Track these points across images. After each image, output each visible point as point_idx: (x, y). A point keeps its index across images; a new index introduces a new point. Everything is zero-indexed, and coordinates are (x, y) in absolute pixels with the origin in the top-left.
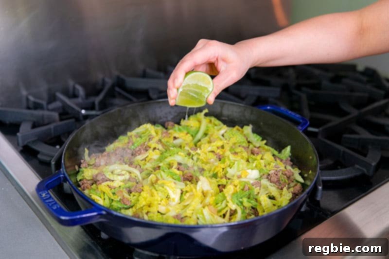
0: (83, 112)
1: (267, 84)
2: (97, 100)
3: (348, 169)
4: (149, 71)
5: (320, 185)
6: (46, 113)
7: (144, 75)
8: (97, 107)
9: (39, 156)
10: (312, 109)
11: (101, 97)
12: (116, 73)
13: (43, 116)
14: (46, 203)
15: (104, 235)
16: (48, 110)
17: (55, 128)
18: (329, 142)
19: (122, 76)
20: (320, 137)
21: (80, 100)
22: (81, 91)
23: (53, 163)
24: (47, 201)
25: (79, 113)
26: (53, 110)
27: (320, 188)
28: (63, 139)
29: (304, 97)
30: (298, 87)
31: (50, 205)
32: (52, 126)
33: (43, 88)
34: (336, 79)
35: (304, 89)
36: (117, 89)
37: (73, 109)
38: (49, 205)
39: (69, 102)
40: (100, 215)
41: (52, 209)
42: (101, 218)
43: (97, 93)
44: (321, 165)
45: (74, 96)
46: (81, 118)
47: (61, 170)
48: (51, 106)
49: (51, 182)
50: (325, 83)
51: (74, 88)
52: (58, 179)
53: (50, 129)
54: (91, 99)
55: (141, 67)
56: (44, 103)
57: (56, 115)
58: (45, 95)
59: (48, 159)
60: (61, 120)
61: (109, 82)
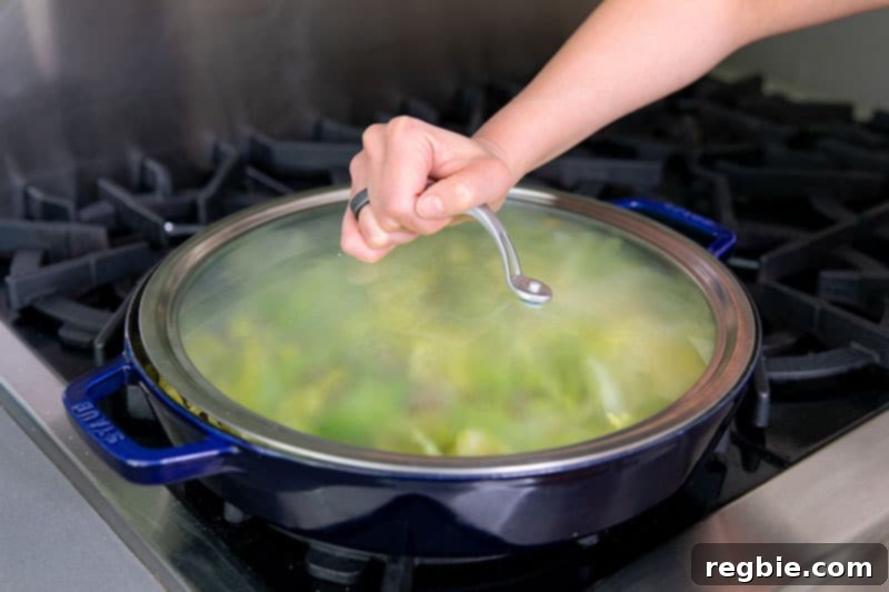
0: (169, 227)
1: (630, 154)
2: (202, 196)
3: (832, 353)
4: (330, 126)
5: (764, 390)
6: (75, 228)
7: (318, 136)
8: (202, 214)
9: (63, 333)
10: (741, 211)
11: (212, 188)
12: (246, 131)
13: (67, 237)
14: (92, 429)
15: (233, 513)
16: (79, 220)
17: (100, 263)
18: (785, 289)
19: (264, 139)
20: (763, 279)
21: (158, 198)
22: (160, 175)
23: (99, 346)
24: (93, 425)
25: (159, 228)
26: (92, 222)
27: (765, 396)
28: (120, 293)
29: (721, 182)
30: (708, 161)
31: (101, 434)
32: (91, 259)
33: (63, 169)
34: (802, 141)
35: (722, 164)
36: (251, 172)
37: (142, 219)
38: (97, 435)
39: (132, 202)
40: (226, 456)
41: (106, 443)
42: (225, 464)
43: (202, 179)
44: (766, 347)
45: (143, 187)
46: (164, 241)
47: (124, 353)
48: (88, 213)
49: (100, 383)
50: (775, 149)
51: (143, 169)
52: (116, 375)
53: (87, 267)
54: (188, 196)
55: (310, 116)
56: (69, 204)
57: (100, 233)
58: (69, 187)
59: (83, 338)
60: (113, 245)
61: (231, 152)
